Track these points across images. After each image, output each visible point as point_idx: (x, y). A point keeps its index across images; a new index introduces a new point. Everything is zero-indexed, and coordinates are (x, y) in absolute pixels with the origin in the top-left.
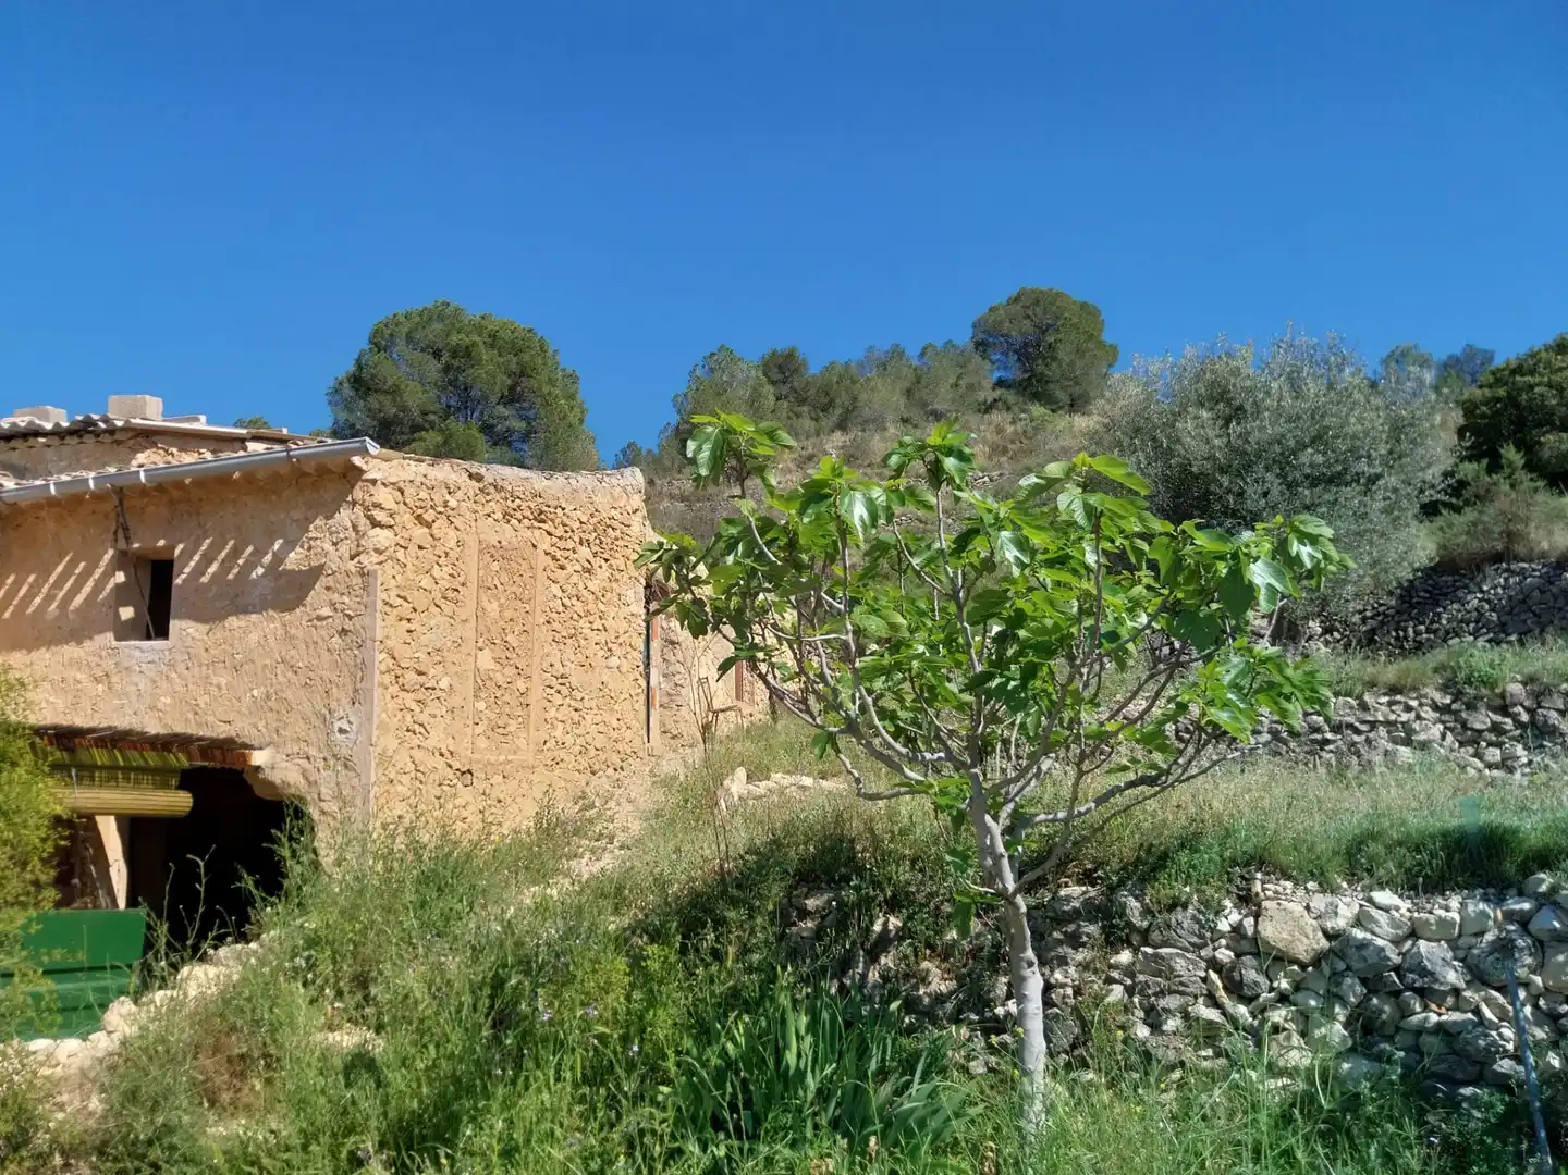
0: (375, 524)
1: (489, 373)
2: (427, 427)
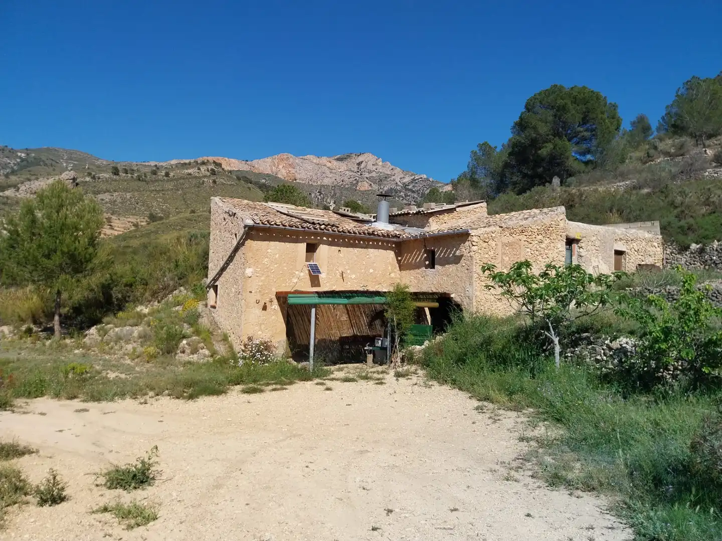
0: (473, 245)
1: (574, 115)
2: (548, 141)
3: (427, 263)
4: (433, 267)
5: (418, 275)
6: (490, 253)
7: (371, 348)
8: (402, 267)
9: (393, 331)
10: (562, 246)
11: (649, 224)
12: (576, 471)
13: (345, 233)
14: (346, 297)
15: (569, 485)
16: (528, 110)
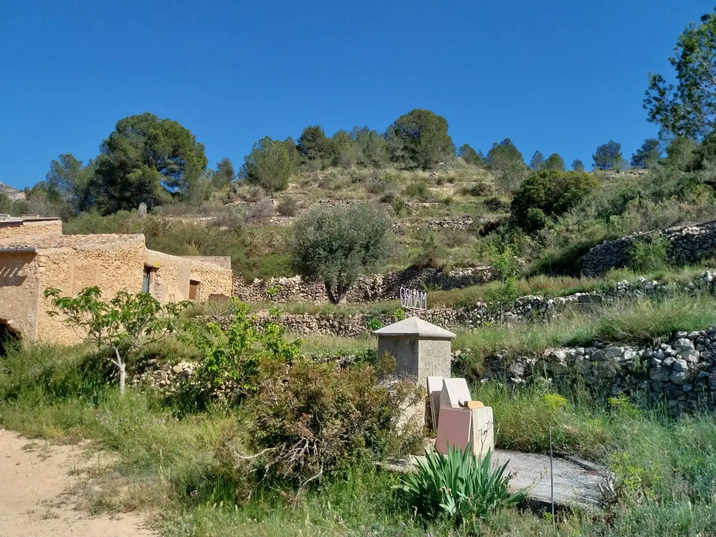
0: (40, 266)
1: (164, 146)
2: (137, 167)
6: (59, 276)
10: (140, 273)
11: (222, 258)
12: (124, 493)
15: (112, 509)
16: (119, 131)
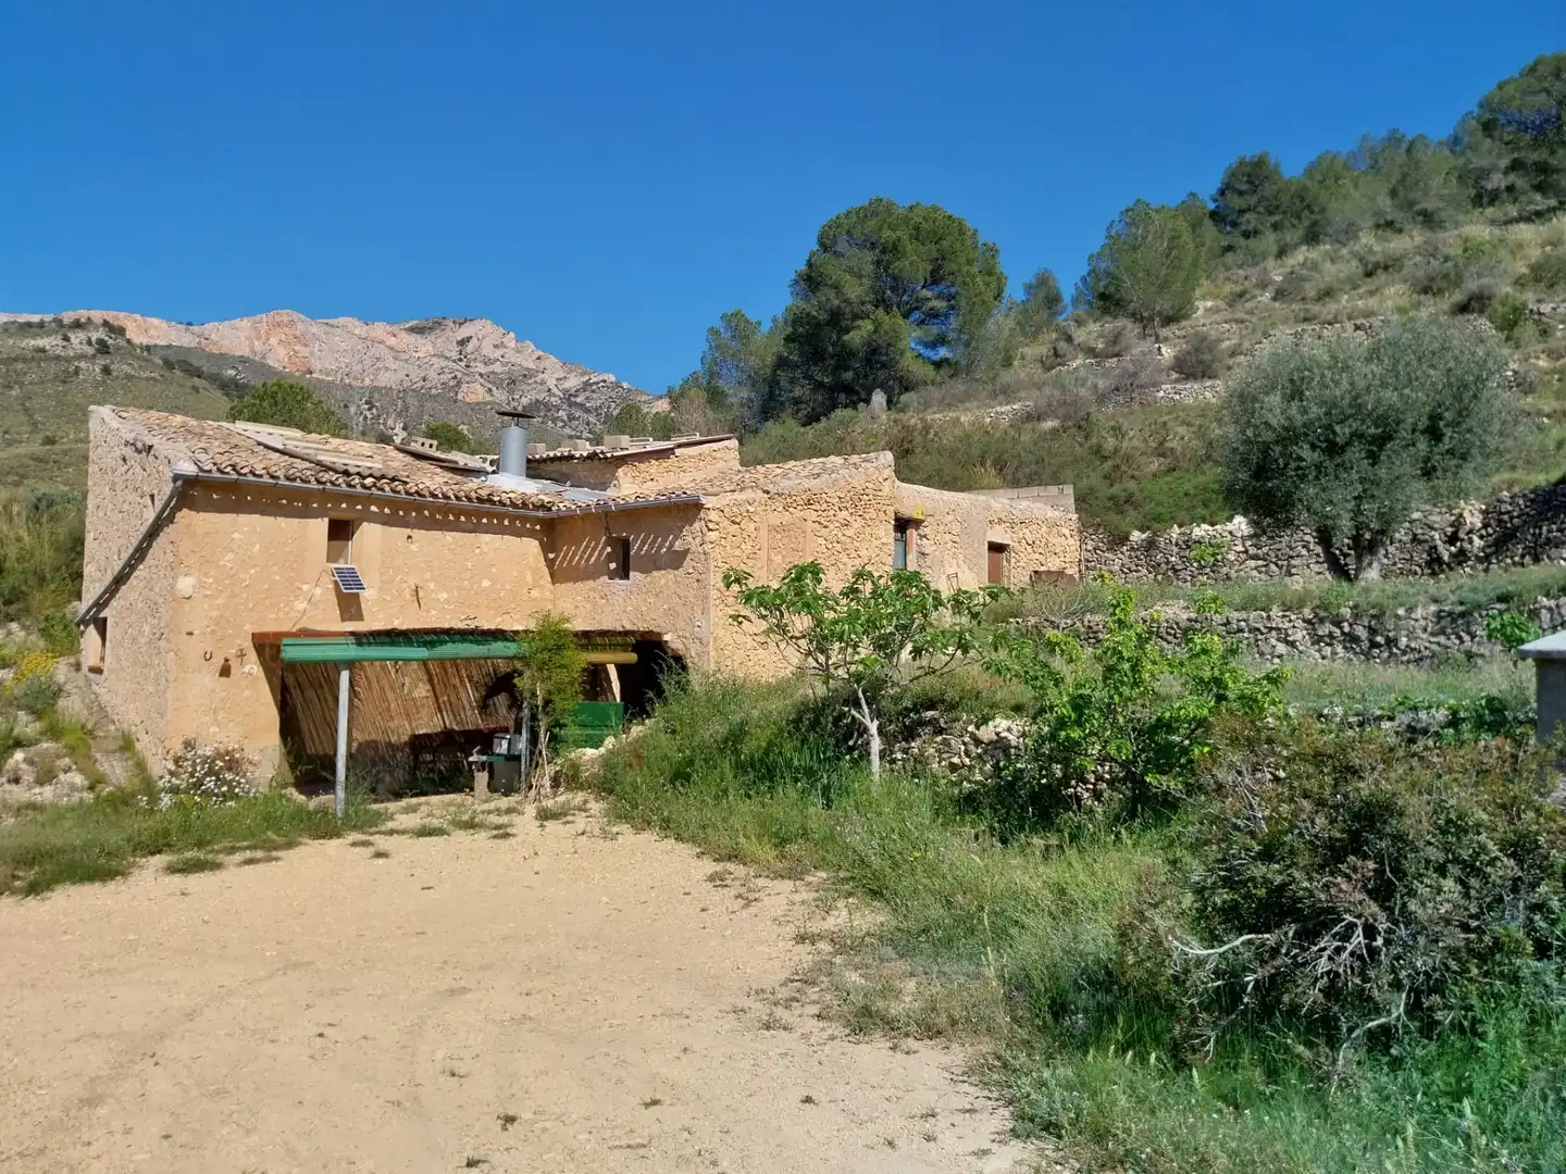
0: (710, 530)
1: (914, 263)
2: (865, 316)
3: (613, 566)
4: (626, 576)
5: (592, 594)
6: (743, 546)
7: (484, 758)
8: (555, 577)
9: (534, 718)
10: (887, 533)
11: (1053, 490)
12: (909, 997)
13: (424, 496)
14: (425, 644)
15: (892, 1029)
16: (825, 247)
